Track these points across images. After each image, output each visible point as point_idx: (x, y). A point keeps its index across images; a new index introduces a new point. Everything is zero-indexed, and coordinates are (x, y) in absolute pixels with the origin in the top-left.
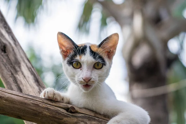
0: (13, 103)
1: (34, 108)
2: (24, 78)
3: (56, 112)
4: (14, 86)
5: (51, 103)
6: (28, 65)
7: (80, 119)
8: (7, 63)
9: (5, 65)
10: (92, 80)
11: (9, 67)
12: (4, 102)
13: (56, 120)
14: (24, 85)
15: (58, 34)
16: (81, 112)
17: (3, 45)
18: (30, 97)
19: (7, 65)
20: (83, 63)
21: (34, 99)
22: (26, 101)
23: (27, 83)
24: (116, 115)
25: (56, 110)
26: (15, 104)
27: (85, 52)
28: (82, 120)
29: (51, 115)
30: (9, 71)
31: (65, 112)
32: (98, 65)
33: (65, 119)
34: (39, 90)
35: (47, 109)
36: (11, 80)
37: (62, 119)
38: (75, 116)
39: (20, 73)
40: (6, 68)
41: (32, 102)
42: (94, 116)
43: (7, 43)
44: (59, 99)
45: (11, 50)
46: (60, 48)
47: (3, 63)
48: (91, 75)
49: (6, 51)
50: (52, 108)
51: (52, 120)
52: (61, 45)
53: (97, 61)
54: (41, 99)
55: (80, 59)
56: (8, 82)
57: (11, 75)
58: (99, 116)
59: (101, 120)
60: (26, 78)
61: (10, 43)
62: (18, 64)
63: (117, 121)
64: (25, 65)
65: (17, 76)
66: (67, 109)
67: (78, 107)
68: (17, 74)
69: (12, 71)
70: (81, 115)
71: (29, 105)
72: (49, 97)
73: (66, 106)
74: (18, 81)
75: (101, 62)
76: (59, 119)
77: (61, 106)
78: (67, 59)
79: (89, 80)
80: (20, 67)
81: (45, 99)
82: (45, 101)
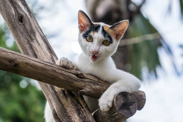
0: (36, 69)
1: (52, 73)
2: (39, 45)
3: (69, 77)
4: (30, 52)
5: (65, 70)
6: (41, 34)
7: (87, 83)
8: (24, 32)
9: (22, 33)
10: (99, 53)
11: (26, 35)
12: (30, 67)
13: (68, 83)
14: (38, 51)
15: (79, 12)
16: (87, 77)
17: (20, 16)
18: (49, 64)
19: (23, 33)
20: (95, 38)
21: (52, 66)
22: (46, 67)
23: (41, 50)
24: (116, 82)
25: (68, 76)
26: (38, 69)
27: (98, 30)
28: (89, 84)
29: (65, 79)
30: (26, 38)
31: (75, 77)
32: (106, 42)
33: (76, 83)
34: (51, 57)
35: (62, 74)
36: (27, 46)
37: (73, 83)
38: (83, 81)
39: (35, 41)
40: (23, 36)
41: (50, 68)
42: (97, 81)
43: (24, 14)
44: (71, 67)
45: (27, 20)
46: (79, 23)
47: (21, 31)
48: (99, 49)
49: (23, 21)
50: (66, 74)
51: (65, 83)
52: (80, 21)
53: (106, 39)
54: (57, 66)
55: (93, 35)
56: (25, 48)
57: (27, 42)
58: (102, 82)
59: (103, 84)
60: (40, 46)
61: (26, 15)
62: (34, 33)
63: (116, 87)
64: (39, 35)
65: (32, 43)
66: (77, 75)
67: (85, 73)
68: (33, 41)
69: (28, 38)
70: (87, 80)
71: (48, 70)
72: (63, 65)
73: (76, 72)
74: (33, 47)
75: (108, 40)
76: (71, 83)
77: (73, 72)
78: (84, 32)
79: (97, 53)
80: (35, 36)
81: (60, 66)
82: (60, 68)
